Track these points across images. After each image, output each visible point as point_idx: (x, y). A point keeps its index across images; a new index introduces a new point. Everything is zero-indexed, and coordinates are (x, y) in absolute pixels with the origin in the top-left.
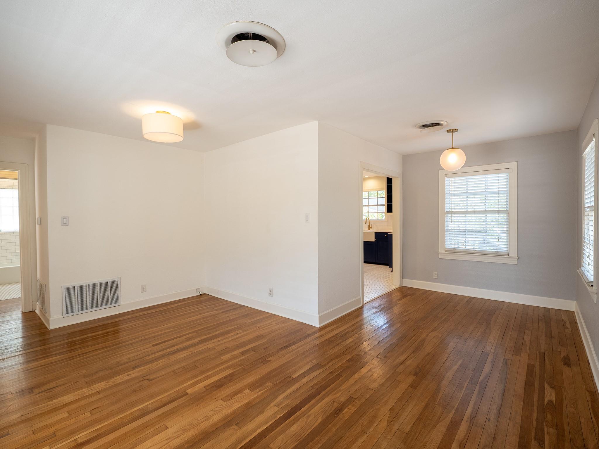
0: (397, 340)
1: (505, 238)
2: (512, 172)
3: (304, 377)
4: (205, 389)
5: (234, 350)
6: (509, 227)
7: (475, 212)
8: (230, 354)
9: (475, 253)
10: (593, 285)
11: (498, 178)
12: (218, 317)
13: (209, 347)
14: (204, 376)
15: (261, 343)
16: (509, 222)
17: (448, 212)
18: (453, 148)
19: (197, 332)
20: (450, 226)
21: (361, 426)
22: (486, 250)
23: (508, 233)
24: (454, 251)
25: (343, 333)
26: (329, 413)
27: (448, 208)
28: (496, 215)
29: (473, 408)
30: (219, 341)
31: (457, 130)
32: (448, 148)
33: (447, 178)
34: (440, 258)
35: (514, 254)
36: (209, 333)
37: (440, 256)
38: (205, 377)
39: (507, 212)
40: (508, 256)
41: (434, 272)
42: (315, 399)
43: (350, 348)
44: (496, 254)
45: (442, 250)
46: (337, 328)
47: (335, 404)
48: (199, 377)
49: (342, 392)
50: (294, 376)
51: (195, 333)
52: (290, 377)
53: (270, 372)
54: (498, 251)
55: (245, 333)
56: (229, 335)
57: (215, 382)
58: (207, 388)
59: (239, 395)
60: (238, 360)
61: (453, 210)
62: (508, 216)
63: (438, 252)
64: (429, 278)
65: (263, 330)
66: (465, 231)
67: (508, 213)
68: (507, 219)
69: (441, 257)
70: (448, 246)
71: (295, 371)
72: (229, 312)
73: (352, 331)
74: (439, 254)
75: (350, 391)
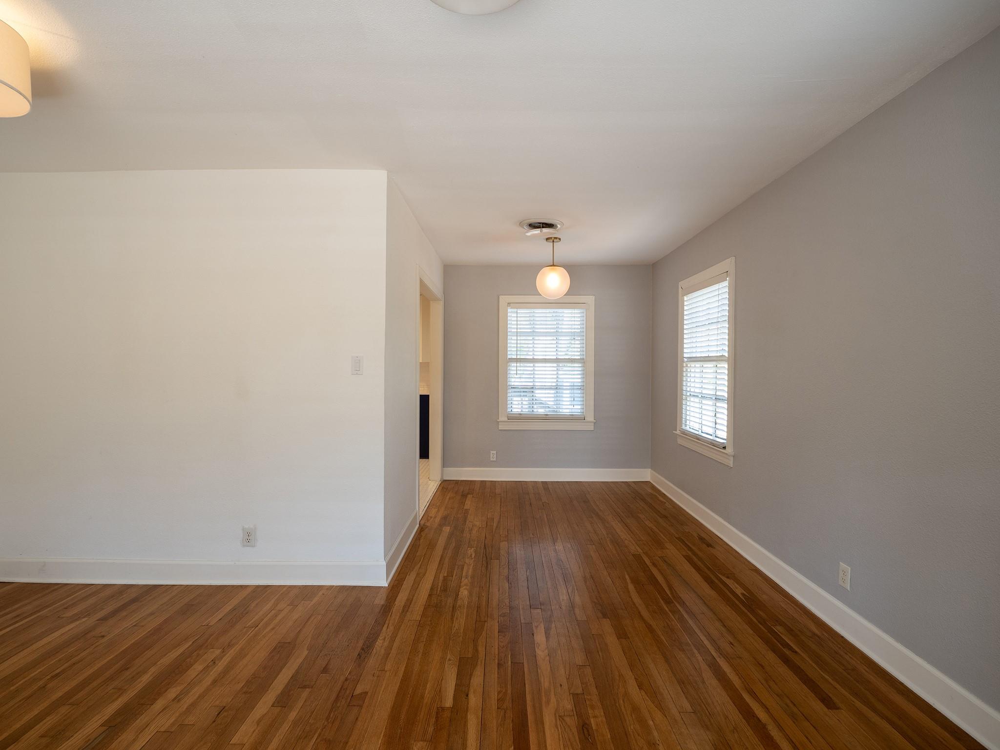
0: (528, 571)
1: (581, 396)
2: (589, 308)
3: (467, 695)
5: (249, 705)
6: (585, 380)
7: (544, 361)
8: (249, 721)
9: (546, 418)
10: (725, 447)
11: (573, 315)
12: (103, 636)
13: (163, 729)
15: (300, 660)
16: (585, 375)
17: (512, 360)
18: (553, 265)
19: (70, 701)
20: (514, 381)
21: (639, 735)
22: (558, 414)
23: (583, 389)
24: (520, 418)
25: (440, 584)
26: (579, 744)
27: (512, 354)
28: (571, 365)
29: (706, 636)
30: (177, 699)
31: (560, 239)
32: (548, 265)
33: (511, 308)
34: (500, 429)
35: (590, 418)
36: (121, 691)
39: (582, 361)
40: (584, 419)
41: (492, 452)
42: (530, 729)
43: (479, 607)
45: (503, 418)
46: (420, 577)
47: (567, 719)
49: (552, 693)
50: (449, 703)
51: (64, 710)
52: (443, 709)
53: (394, 717)
54: (573, 414)
55: (232, 653)
56: (192, 673)
60: (286, 726)
62: (584, 366)
63: (498, 421)
64: (483, 463)
65: (273, 629)
66: (533, 387)
67: (584, 362)
68: (582, 370)
69: (501, 427)
70: (511, 411)
71: (439, 693)
72: (124, 613)
73: (450, 573)
74: (500, 424)
75: (561, 685)
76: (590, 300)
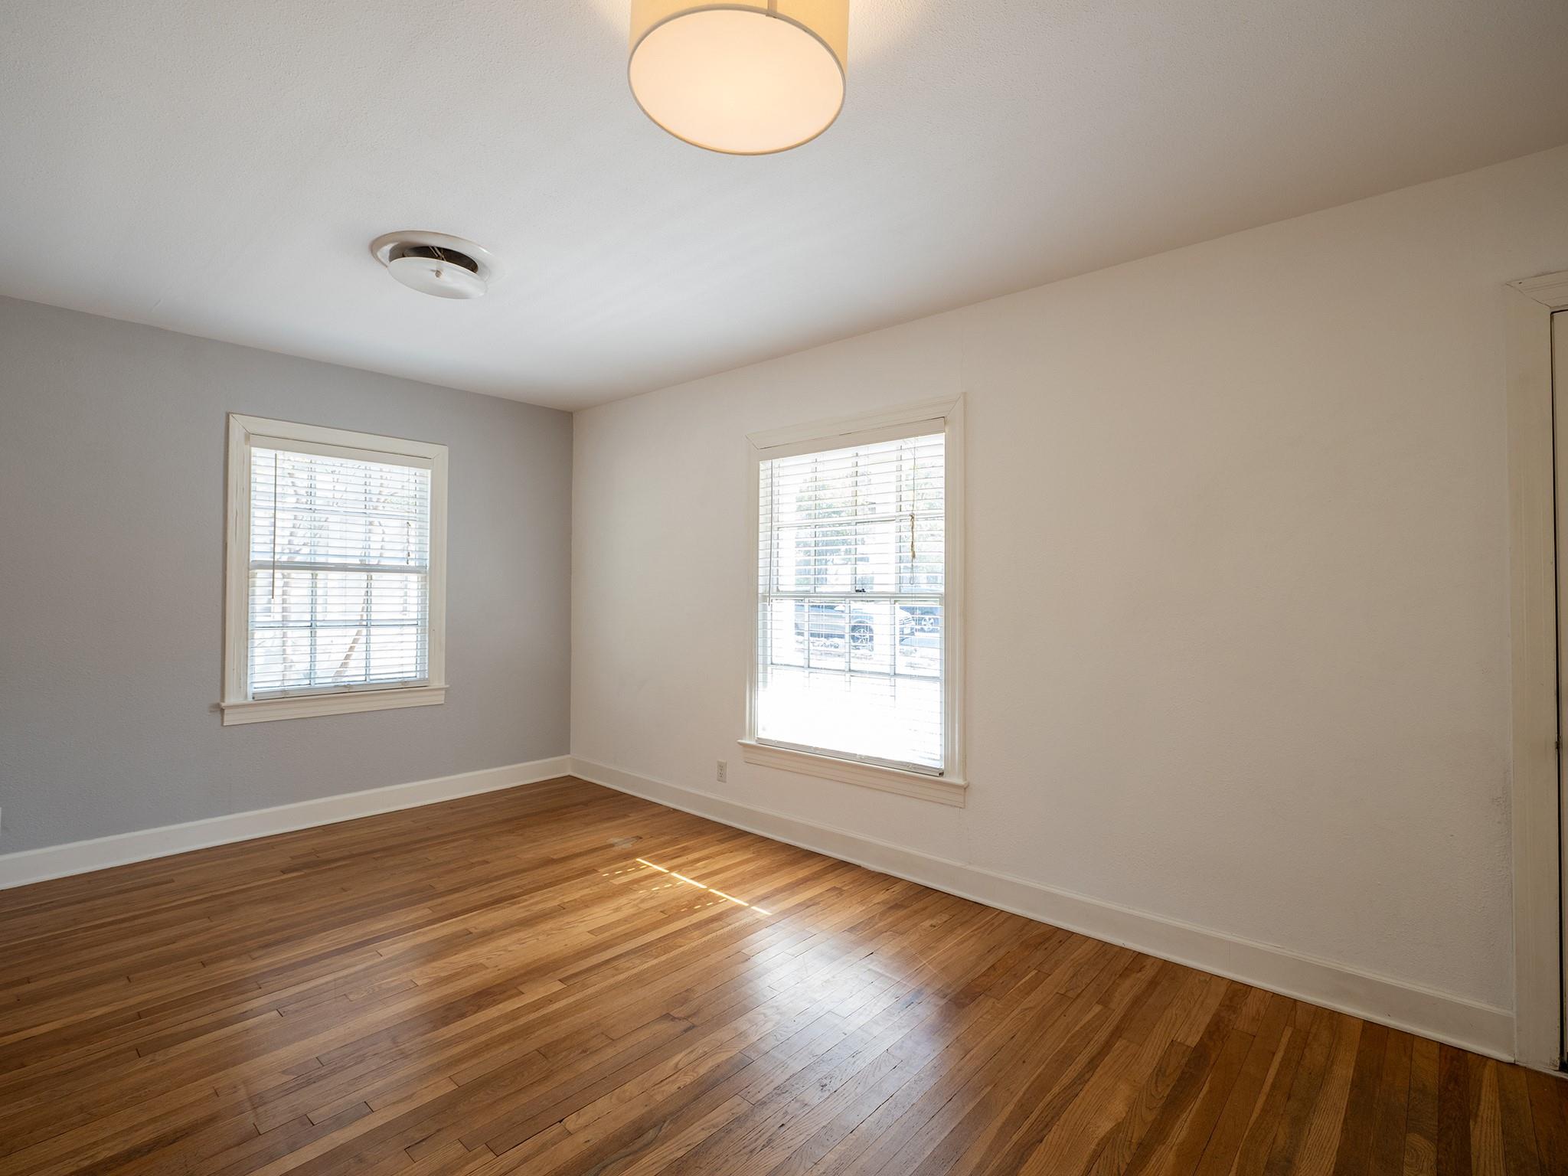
4: (521, 988)
14: (522, 1021)
38: (516, 1019)
48: (534, 1020)
57: (495, 1003)
58: (515, 991)
59: (443, 974)
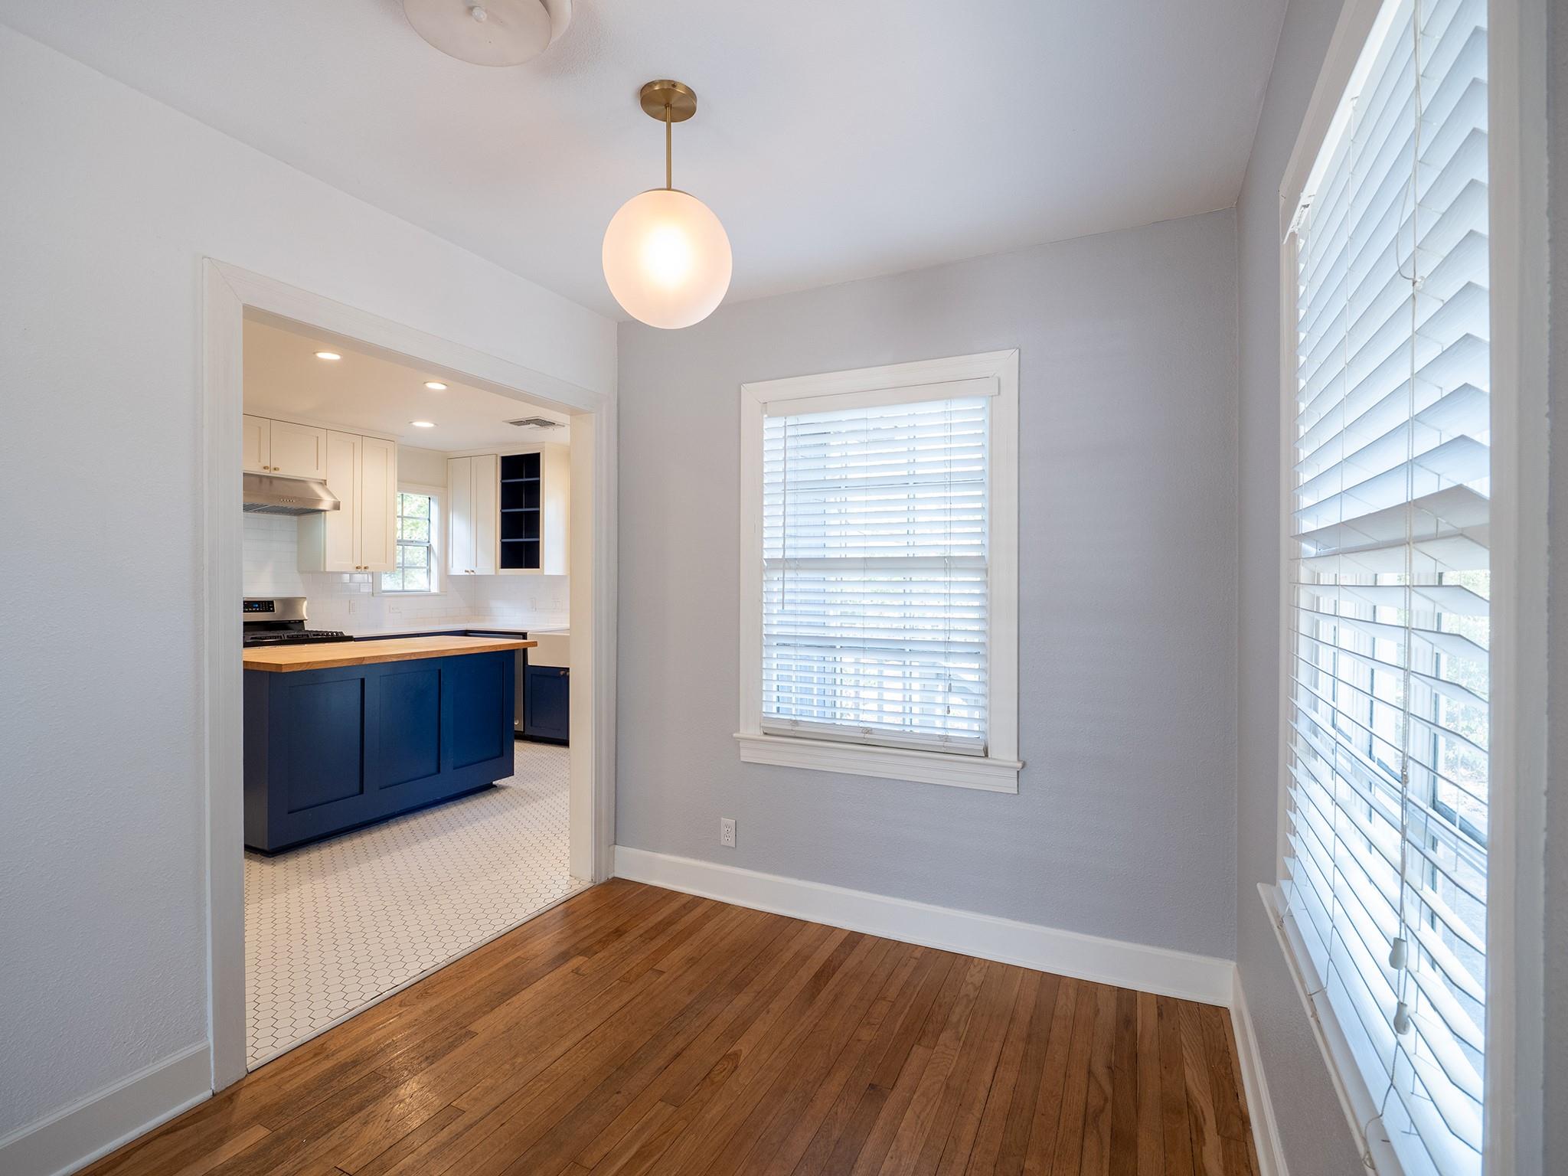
1: (977, 680)
2: (999, 394)
6: (987, 628)
7: (867, 564)
9: (866, 741)
17: (772, 564)
20: (776, 620)
22: (908, 730)
23: (984, 657)
24: (792, 733)
27: (770, 546)
28: (944, 579)
33: (769, 417)
34: (742, 759)
35: (1005, 752)
37: (743, 752)
39: (982, 566)
40: (986, 755)
41: (724, 820)
44: (944, 749)
45: (749, 730)
54: (951, 734)
61: (789, 554)
62: (986, 583)
63: (735, 735)
64: (704, 847)
66: (835, 647)
67: (986, 571)
68: (983, 594)
69: (746, 755)
70: (775, 711)
74: (741, 744)
76: (1002, 363)
